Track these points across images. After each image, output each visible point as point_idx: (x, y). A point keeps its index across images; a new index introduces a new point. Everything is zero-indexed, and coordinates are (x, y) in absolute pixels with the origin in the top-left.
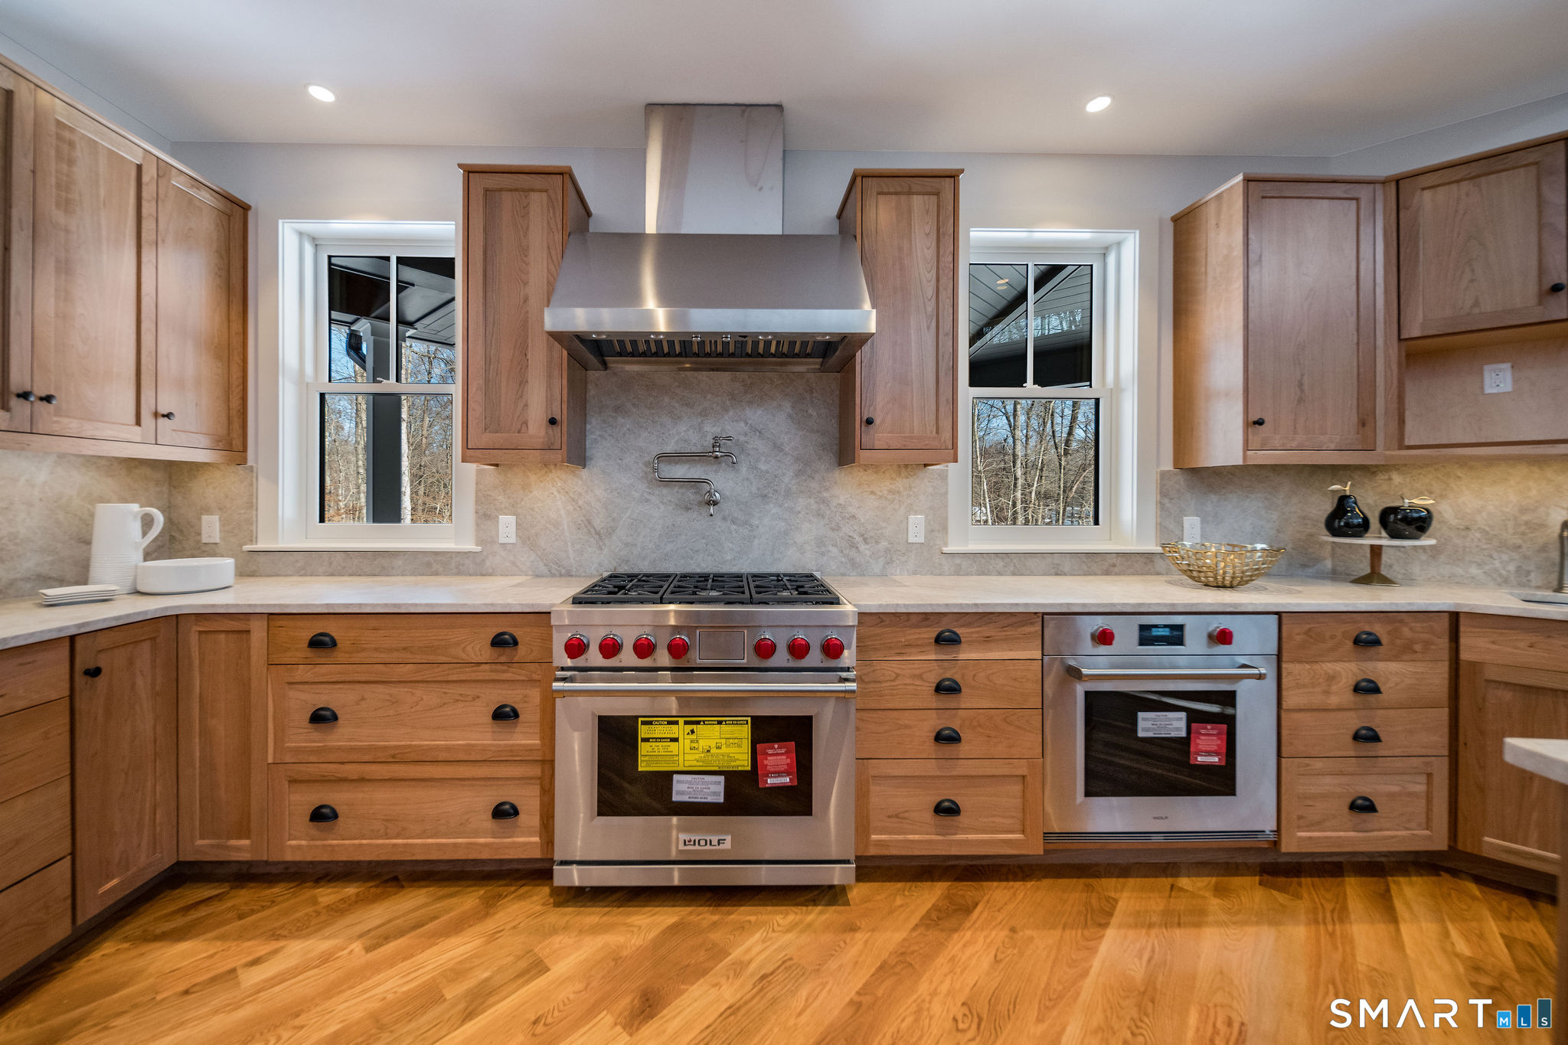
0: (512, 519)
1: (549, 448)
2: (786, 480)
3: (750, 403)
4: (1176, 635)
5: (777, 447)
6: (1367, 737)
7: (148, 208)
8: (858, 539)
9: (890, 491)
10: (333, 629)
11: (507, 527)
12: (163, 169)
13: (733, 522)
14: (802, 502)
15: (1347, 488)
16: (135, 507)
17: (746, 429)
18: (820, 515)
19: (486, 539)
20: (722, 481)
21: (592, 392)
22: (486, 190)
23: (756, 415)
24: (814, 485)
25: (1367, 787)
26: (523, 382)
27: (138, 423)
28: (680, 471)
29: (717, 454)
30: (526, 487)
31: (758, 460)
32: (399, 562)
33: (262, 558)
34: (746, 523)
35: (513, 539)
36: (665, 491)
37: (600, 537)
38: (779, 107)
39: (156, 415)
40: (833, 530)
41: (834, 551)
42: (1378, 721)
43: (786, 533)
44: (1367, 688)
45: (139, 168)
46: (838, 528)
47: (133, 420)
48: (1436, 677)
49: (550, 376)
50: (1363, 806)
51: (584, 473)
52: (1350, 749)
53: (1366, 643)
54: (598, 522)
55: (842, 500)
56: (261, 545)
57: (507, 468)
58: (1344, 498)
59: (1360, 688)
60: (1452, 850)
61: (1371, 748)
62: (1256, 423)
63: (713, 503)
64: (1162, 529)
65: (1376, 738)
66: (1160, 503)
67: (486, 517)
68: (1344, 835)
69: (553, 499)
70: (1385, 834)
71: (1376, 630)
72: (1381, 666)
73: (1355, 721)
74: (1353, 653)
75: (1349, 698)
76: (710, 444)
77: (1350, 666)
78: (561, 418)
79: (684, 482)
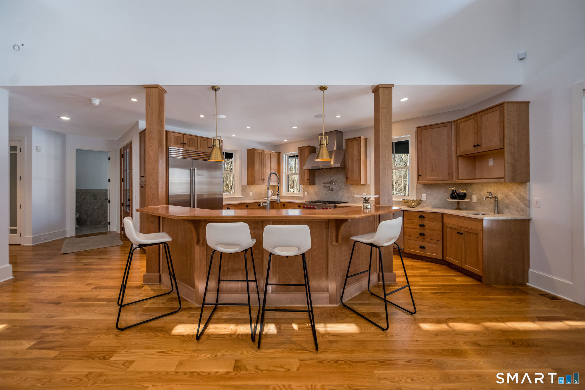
0: (307, 192)
1: (307, 183)
2: (343, 186)
3: (337, 174)
5: (342, 181)
6: (422, 234)
7: (271, 158)
9: (360, 188)
10: (285, 204)
12: (272, 153)
13: (335, 193)
14: (345, 190)
15: (454, 188)
16: (271, 190)
17: (337, 178)
18: (348, 192)
19: (304, 195)
20: (333, 187)
21: (316, 174)
22: (301, 151)
23: (338, 176)
25: (423, 244)
26: (305, 174)
28: (328, 185)
29: (332, 183)
30: (308, 188)
32: (295, 198)
33: (282, 197)
34: (337, 194)
35: (307, 195)
36: (326, 188)
37: (317, 195)
38: (342, 132)
39: (272, 180)
40: (350, 195)
41: (351, 199)
42: (425, 232)
43: (343, 195)
44: (422, 226)
45: (270, 154)
46: (351, 195)
48: (438, 225)
49: (308, 173)
50: (422, 247)
51: (315, 186)
52: (419, 236)
53: (421, 217)
54: (317, 193)
56: (281, 195)
57: (306, 185)
58: (453, 191)
59: (420, 225)
60: (443, 260)
61: (423, 237)
62: (420, 175)
63: (332, 190)
64: (417, 197)
65: (426, 236)
66: (416, 191)
67: (304, 192)
68: (419, 252)
69: (312, 189)
70: (427, 253)
71: (424, 215)
72: (425, 222)
73: (420, 231)
74: (418, 219)
75: (418, 227)
76: (331, 181)
77: (418, 221)
78: (309, 178)
79: (328, 187)
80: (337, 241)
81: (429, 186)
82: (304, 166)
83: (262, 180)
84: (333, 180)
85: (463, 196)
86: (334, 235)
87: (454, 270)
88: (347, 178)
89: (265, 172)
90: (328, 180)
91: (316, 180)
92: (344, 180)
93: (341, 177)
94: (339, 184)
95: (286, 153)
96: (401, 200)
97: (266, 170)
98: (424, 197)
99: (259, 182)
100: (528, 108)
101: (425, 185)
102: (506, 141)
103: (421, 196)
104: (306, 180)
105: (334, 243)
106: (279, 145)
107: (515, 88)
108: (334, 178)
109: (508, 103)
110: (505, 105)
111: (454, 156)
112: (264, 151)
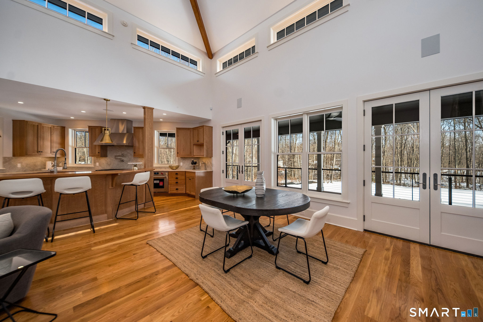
0: (98, 163)
1: (98, 155)
4: (158, 173)
5: (131, 155)
6: (177, 183)
7: (52, 131)
8: (141, 165)
11: (97, 164)
12: (54, 126)
13: (125, 163)
15: (193, 159)
16: (51, 162)
19: (95, 165)
20: (123, 158)
21: (108, 149)
22: (91, 128)
23: (128, 151)
24: (136, 159)
25: (177, 187)
26: (95, 149)
27: (51, 153)
28: (119, 158)
29: (123, 155)
30: (100, 160)
31: (129, 156)
35: (98, 165)
36: (117, 160)
37: (109, 165)
38: (132, 121)
39: (53, 152)
42: (178, 181)
45: (51, 127)
47: (50, 153)
48: (183, 177)
49: (99, 148)
50: (177, 189)
51: (107, 158)
52: (175, 184)
53: (177, 174)
54: (109, 163)
55: (139, 161)
57: (97, 157)
58: (193, 161)
59: (176, 178)
60: (186, 193)
61: (177, 184)
62: (178, 153)
63: (123, 161)
64: (178, 164)
65: (178, 183)
66: (178, 161)
67: (95, 163)
68: (175, 192)
69: (103, 161)
70: (179, 192)
71: (178, 173)
72: (178, 176)
73: (176, 181)
74: (175, 175)
75: (175, 179)
76: (122, 154)
77: (175, 176)
78: (100, 152)
79: (119, 159)
80: (112, 186)
81: (184, 158)
82: (94, 142)
83: (38, 152)
84: (124, 154)
85: (195, 163)
86: (110, 183)
87: (190, 197)
88: (135, 153)
89: (43, 144)
90: (119, 153)
91: (108, 154)
92: (133, 154)
93: (130, 152)
94: (129, 157)
95: (72, 128)
96: (168, 166)
97: (43, 142)
98: (181, 164)
99: (34, 154)
100: (212, 129)
101: (182, 158)
102: (205, 141)
103: (180, 163)
104: (97, 153)
105: (110, 187)
106: (64, 120)
107: (209, 121)
108: (125, 153)
109: (205, 126)
110: (204, 127)
111: (192, 145)
112: (41, 124)
